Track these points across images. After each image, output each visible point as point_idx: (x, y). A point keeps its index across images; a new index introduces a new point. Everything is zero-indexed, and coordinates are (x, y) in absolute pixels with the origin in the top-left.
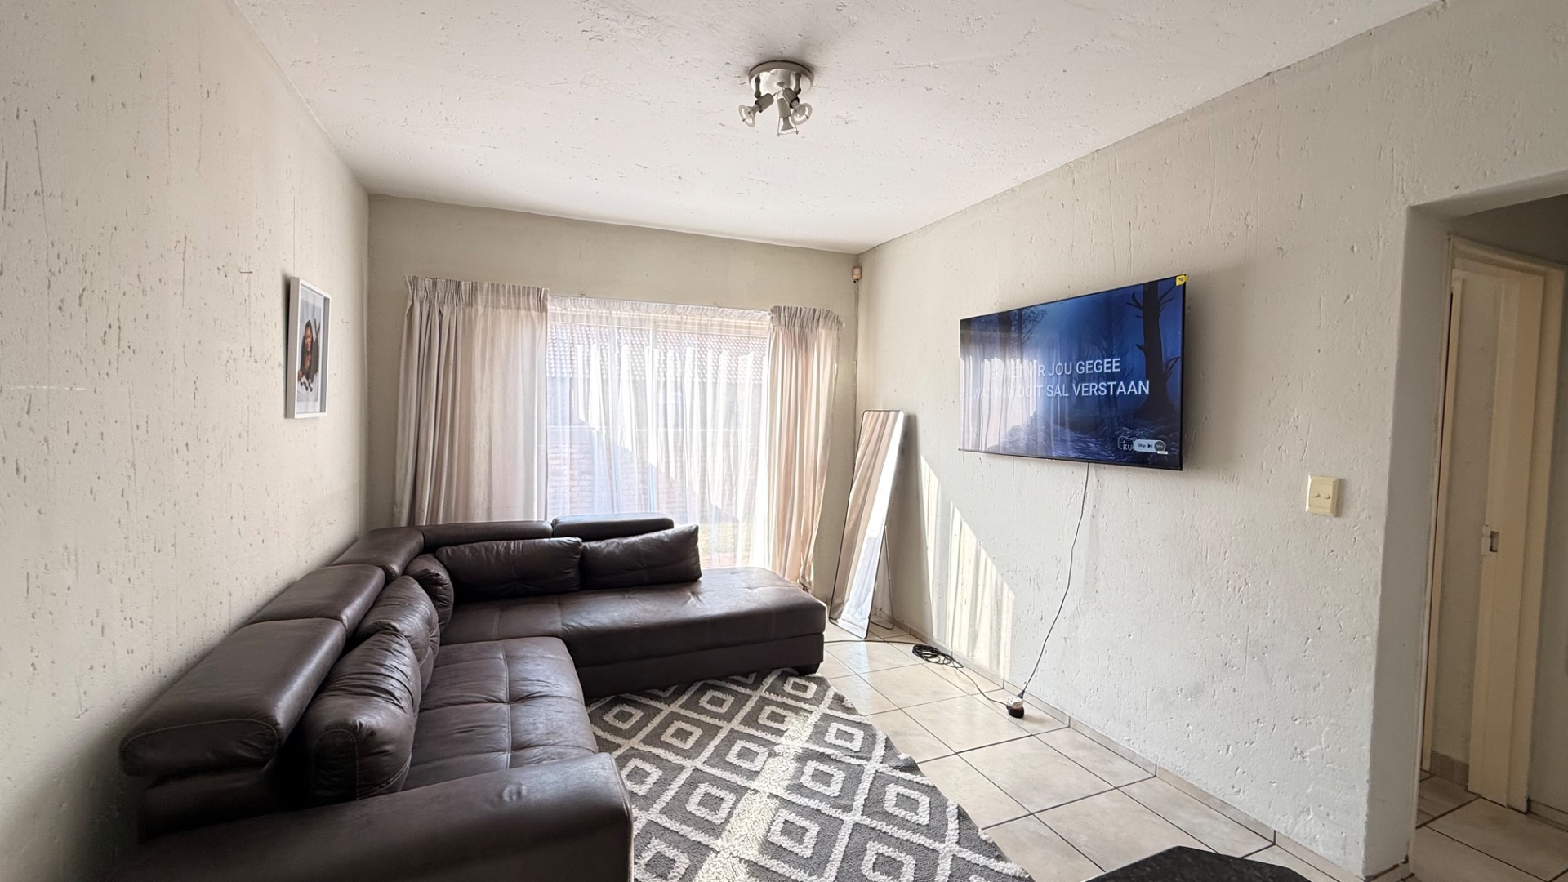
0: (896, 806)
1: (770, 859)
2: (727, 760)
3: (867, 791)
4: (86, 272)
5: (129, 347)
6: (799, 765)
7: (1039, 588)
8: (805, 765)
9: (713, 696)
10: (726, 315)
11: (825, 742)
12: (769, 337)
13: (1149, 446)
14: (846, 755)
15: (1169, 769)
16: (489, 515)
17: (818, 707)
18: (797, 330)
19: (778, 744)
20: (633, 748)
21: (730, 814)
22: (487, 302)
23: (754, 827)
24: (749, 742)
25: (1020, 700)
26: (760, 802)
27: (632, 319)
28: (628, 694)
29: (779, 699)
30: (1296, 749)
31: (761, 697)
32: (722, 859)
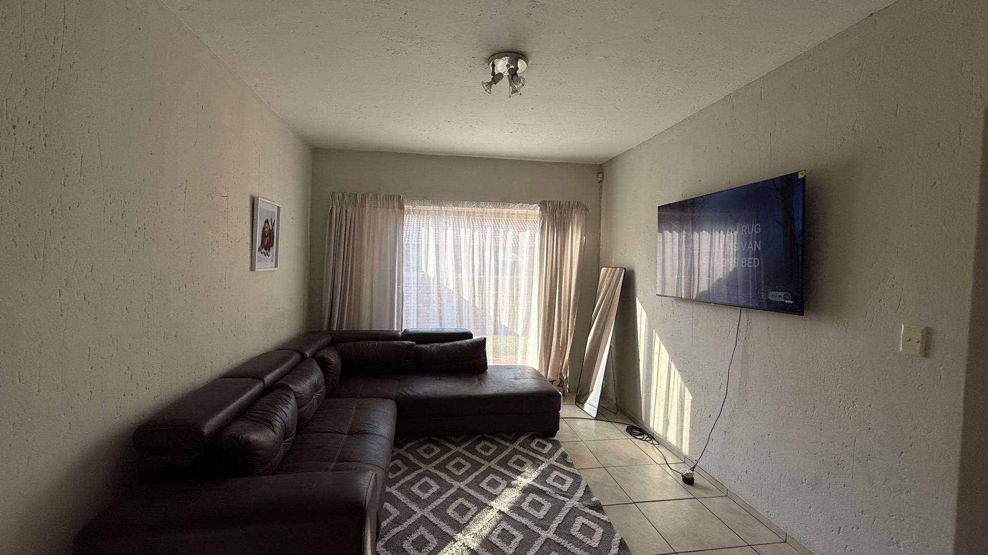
0: (579, 532)
1: (486, 551)
2: (481, 485)
3: (562, 519)
4: (126, 203)
5: (150, 238)
6: (524, 495)
7: (708, 394)
8: (528, 495)
9: (485, 444)
10: (511, 207)
11: (546, 482)
12: (539, 220)
13: (780, 296)
14: (556, 493)
15: (796, 538)
16: (371, 326)
17: (549, 459)
18: (558, 215)
19: (515, 480)
20: (427, 470)
21: (471, 519)
22: (371, 205)
23: (483, 529)
24: (497, 476)
25: (691, 472)
26: (491, 515)
27: (454, 211)
28: (436, 438)
29: (526, 451)
30: (892, 539)
31: (514, 448)
32: (457, 546)
